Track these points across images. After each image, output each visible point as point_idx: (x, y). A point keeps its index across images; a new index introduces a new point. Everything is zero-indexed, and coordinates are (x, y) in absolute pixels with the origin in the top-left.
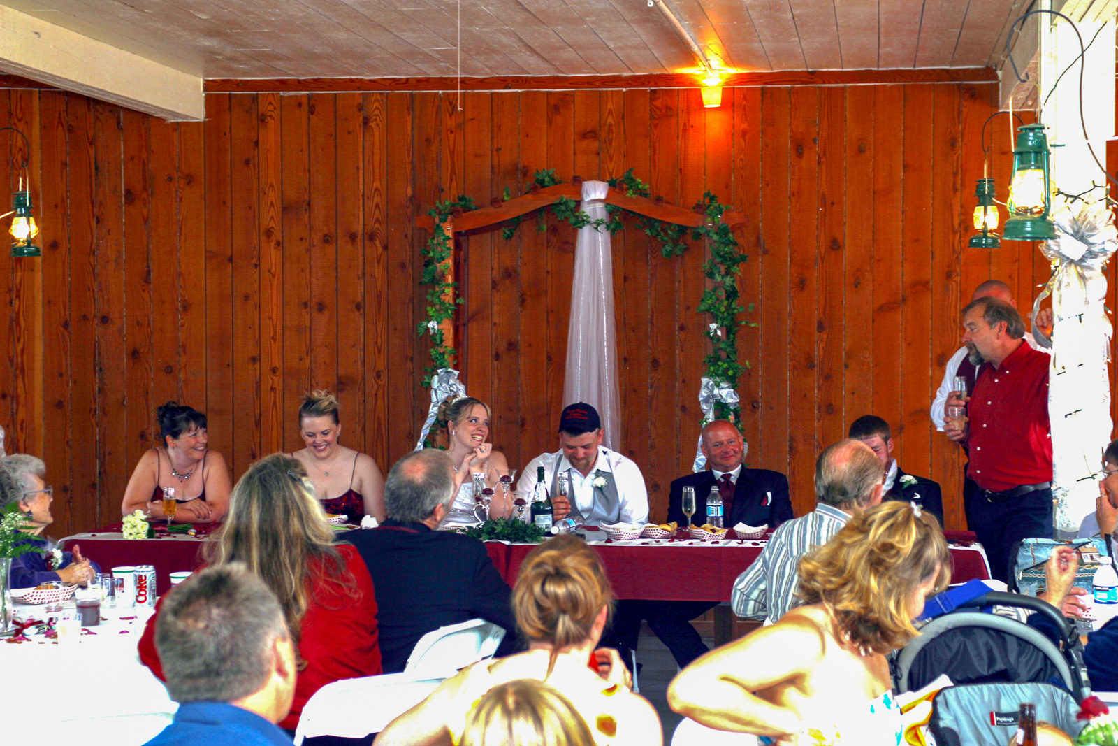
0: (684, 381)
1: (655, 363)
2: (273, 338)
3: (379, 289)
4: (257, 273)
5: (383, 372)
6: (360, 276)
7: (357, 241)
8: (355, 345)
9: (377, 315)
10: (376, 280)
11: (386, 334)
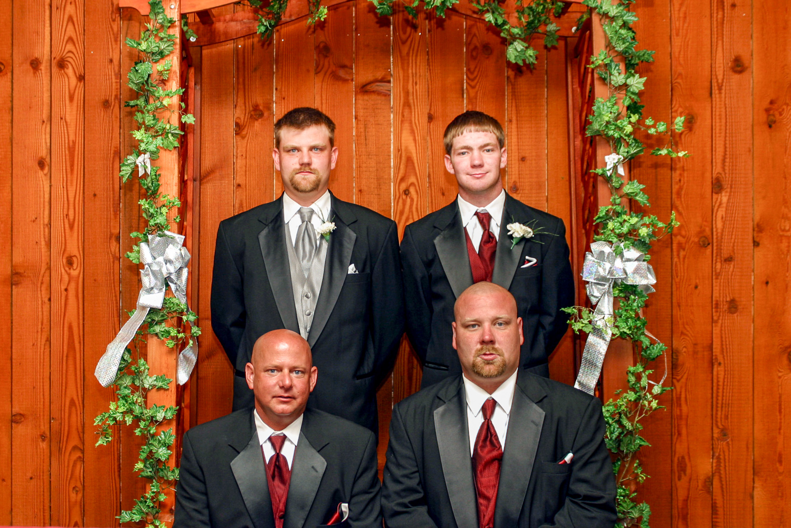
3: (71, 138)
5: (77, 257)
6: (45, 120)
7: (41, 70)
8: (36, 218)
9: (69, 176)
10: (67, 125)
11: (81, 202)
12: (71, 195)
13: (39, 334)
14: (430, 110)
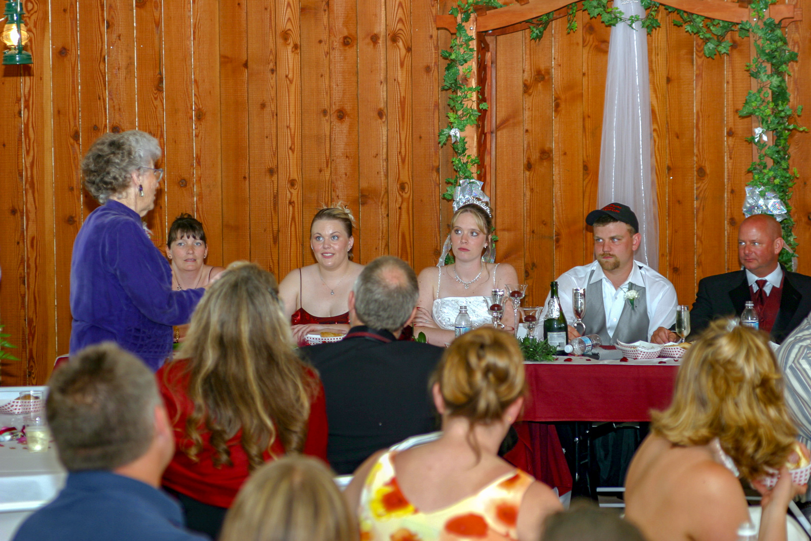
0: (732, 191)
1: (701, 171)
2: (291, 148)
3: (402, 95)
4: (274, 79)
5: (408, 184)
6: (383, 81)
7: (379, 43)
8: (377, 155)
9: (401, 123)
10: (399, 85)
11: (410, 142)
12: (403, 137)
13: (380, 241)
14: (668, 74)
